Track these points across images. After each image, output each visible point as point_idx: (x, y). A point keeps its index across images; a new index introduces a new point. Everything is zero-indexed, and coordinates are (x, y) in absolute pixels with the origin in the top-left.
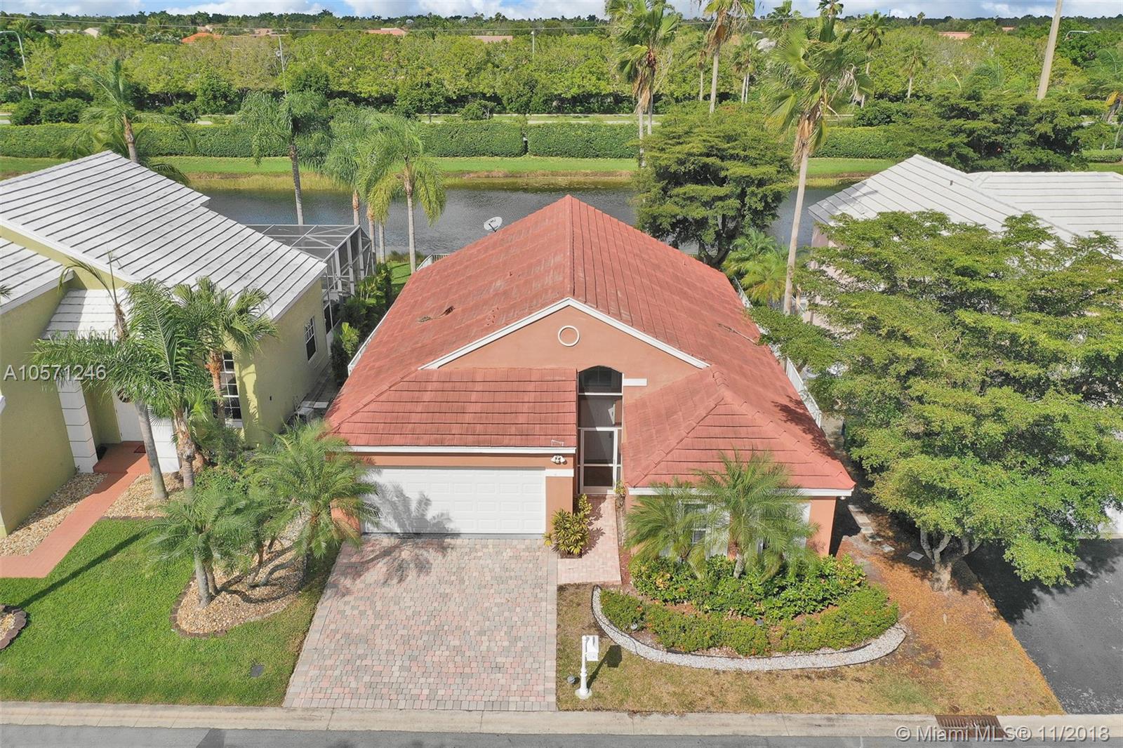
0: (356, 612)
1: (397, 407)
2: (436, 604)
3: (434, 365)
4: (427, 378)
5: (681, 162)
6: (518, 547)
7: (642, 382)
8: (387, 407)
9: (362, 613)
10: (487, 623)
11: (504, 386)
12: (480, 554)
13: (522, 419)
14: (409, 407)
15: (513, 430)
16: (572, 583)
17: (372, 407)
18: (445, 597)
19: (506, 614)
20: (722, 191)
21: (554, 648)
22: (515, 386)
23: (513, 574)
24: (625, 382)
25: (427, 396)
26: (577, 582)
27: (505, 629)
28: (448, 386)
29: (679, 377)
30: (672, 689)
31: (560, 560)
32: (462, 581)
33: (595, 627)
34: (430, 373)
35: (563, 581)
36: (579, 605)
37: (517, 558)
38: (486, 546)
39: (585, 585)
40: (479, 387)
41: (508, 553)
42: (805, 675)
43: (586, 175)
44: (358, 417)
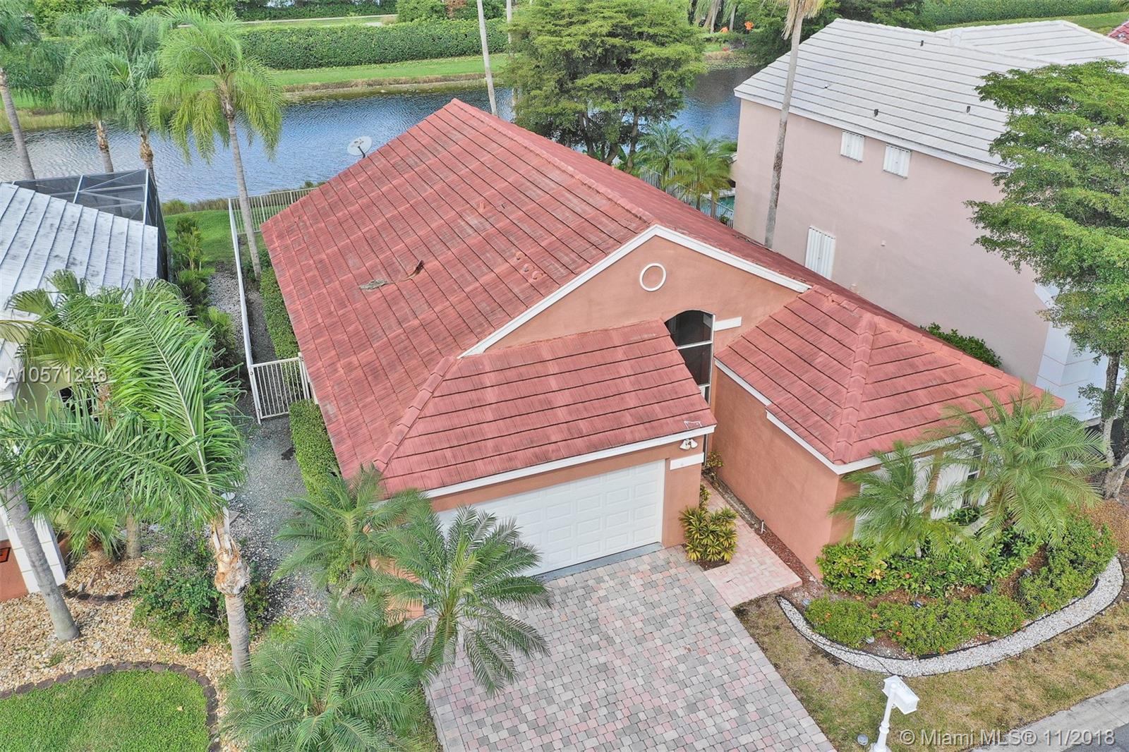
0: (504, 734)
1: (456, 420)
2: (602, 685)
3: (478, 349)
4: (474, 371)
5: (585, 45)
6: (639, 568)
7: (736, 322)
8: (441, 423)
9: (514, 732)
10: (687, 690)
11: (584, 361)
12: (602, 593)
13: (631, 400)
14: (472, 416)
15: (628, 418)
16: (747, 600)
17: (421, 427)
18: (604, 668)
19: (701, 669)
20: (634, 77)
21: (792, 699)
22: (598, 357)
23: (664, 609)
24: (717, 326)
25: (490, 395)
26: (753, 597)
27: (715, 692)
28: (511, 375)
29: (776, 307)
30: (968, 709)
31: (705, 573)
32: (610, 640)
33: (819, 652)
34: (475, 361)
35: (736, 602)
36: (777, 628)
37: (651, 585)
38: (599, 580)
39: (764, 598)
40: (553, 368)
41: (636, 583)
42: (1074, 638)
43: (315, 88)
44: (408, 447)
